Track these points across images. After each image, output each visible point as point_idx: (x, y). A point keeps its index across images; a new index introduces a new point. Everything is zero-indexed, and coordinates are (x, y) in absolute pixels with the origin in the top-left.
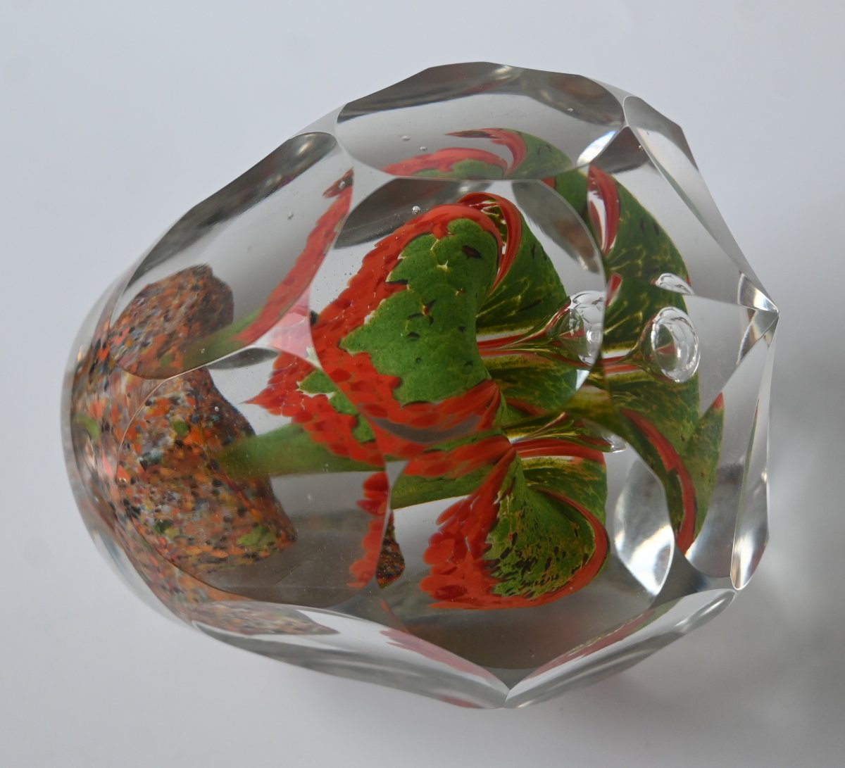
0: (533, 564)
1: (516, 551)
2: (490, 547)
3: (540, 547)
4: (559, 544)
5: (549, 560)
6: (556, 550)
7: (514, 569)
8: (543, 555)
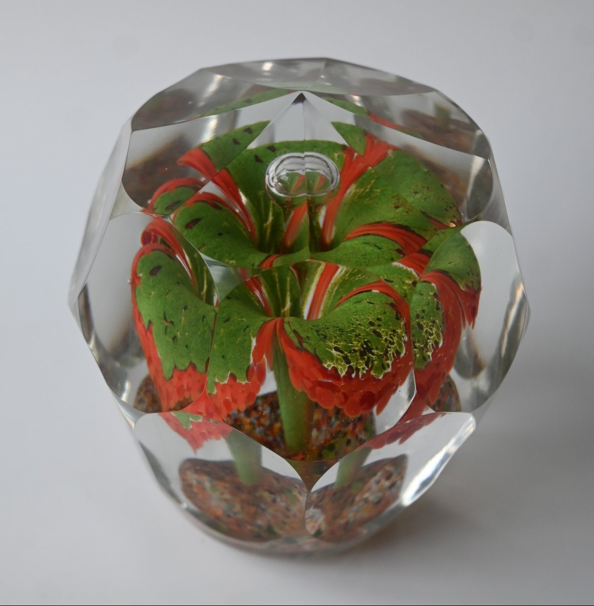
0: (369, 344)
1: (350, 352)
2: (335, 369)
3: (359, 335)
4: (369, 319)
5: (375, 332)
6: (371, 324)
7: (364, 359)
8: (367, 335)
